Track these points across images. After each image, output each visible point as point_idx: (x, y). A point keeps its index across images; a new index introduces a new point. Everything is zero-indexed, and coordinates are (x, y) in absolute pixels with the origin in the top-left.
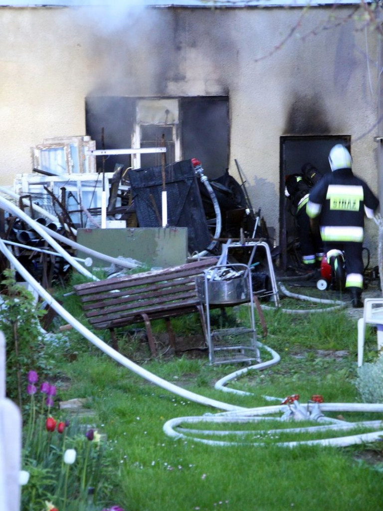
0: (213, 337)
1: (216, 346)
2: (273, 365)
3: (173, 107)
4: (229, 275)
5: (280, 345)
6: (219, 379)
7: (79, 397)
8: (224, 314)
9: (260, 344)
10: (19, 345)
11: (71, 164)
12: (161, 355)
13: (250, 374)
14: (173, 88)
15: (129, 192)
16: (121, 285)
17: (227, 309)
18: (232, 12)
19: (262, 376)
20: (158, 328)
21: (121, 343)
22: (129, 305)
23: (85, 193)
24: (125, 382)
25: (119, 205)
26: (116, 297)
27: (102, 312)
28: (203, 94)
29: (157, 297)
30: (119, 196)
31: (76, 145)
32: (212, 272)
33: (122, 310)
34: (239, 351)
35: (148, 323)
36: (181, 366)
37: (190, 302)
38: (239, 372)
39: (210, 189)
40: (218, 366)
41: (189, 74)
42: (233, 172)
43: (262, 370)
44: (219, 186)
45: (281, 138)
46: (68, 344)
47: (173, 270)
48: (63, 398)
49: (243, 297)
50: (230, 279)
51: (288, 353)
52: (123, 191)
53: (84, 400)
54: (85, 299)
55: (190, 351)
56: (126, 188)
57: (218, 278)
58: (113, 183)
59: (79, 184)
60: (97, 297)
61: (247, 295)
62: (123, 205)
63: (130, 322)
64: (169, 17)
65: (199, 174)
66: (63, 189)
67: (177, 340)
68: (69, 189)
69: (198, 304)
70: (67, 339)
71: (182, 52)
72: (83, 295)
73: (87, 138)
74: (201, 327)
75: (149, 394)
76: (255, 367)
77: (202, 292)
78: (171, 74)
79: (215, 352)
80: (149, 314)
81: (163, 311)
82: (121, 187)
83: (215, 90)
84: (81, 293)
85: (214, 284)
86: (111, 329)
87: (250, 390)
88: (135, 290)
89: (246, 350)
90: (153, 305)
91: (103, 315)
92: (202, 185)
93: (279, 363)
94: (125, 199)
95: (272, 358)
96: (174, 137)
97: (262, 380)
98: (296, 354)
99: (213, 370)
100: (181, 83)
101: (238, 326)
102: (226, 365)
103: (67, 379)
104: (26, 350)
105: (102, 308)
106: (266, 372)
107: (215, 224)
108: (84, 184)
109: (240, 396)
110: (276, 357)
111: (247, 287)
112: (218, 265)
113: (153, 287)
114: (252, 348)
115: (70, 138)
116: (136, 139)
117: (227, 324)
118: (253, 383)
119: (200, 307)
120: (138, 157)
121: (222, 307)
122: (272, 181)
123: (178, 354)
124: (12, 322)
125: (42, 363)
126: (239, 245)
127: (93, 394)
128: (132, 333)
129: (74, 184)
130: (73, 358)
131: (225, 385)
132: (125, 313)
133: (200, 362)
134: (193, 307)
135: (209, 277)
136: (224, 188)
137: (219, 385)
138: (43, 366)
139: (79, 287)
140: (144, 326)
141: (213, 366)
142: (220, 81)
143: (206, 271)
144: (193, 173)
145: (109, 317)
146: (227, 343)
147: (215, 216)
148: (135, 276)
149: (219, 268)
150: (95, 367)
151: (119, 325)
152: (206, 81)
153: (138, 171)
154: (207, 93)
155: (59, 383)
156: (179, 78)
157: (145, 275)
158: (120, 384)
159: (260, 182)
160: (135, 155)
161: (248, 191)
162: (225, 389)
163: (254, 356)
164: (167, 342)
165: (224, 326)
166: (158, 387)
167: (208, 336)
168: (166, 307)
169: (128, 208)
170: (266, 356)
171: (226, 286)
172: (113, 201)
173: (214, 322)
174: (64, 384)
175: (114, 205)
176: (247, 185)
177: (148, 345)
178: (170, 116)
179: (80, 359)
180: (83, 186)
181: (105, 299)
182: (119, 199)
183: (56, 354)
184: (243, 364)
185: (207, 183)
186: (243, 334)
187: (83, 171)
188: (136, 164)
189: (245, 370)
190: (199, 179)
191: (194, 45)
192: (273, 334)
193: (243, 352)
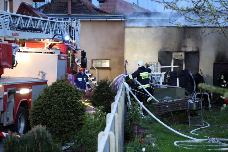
0: (190, 119)
1: (192, 121)
2: (208, 127)
3: (183, 54)
4: (195, 102)
5: (210, 122)
6: (192, 131)
7: (151, 134)
8: (194, 112)
9: (204, 121)
10: (134, 119)
11: (154, 70)
12: (175, 123)
13: (201, 130)
14: (183, 49)
15: (170, 77)
16: (165, 104)
17: (195, 111)
18: (200, 28)
19: (204, 130)
20: (175, 116)
21: (165, 120)
22: (167, 109)
23: (158, 78)
24: (165, 130)
25: (167, 81)
26: (164, 107)
27: (159, 111)
28: (192, 51)
29: (175, 107)
30: (167, 79)
31: (155, 65)
32: (190, 101)
33: (165, 111)
34: (198, 123)
35: (172, 114)
36: (181, 127)
37: (185, 109)
38: (198, 129)
39: (193, 77)
40: (192, 127)
41: (188, 46)
42: (200, 73)
43: (204, 129)
44: (196, 77)
45: (214, 63)
46: (150, 119)
47: (180, 100)
48: (147, 134)
49: (199, 108)
50: (196, 102)
51: (213, 124)
52: (168, 77)
53: (153, 135)
54: (155, 107)
55: (184, 123)
56: (169, 77)
57: (192, 102)
58: (166, 75)
59: (156, 76)
60: (158, 107)
61: (201, 107)
62: (168, 81)
63: (167, 114)
64: (183, 29)
65: (190, 73)
66: (152, 77)
67: (181, 119)
68: (153, 77)
69: (187, 109)
70: (150, 118)
71: (186, 40)
72: (154, 106)
73: (158, 63)
74: (187, 116)
75: (171, 134)
76: (202, 128)
77: (187, 106)
78: (183, 45)
79: (191, 123)
80: (172, 112)
81: (177, 111)
82: (168, 76)
83: (195, 50)
84: (154, 105)
85: (191, 104)
86: (162, 116)
87: (200, 134)
88: (169, 105)
89: (200, 123)
90: (174, 109)
91: (160, 112)
92: (190, 76)
93: (209, 127)
94: (169, 80)
95: (208, 125)
96: (183, 63)
97: (204, 131)
98: (215, 124)
99: (190, 128)
100: (185, 48)
101: (198, 116)
102: (194, 127)
103: (149, 129)
104: (136, 120)
105: (159, 110)
106: (205, 129)
107: (194, 87)
108: (157, 75)
109: (197, 135)
110: (209, 125)
111: (200, 105)
112: (192, 99)
113: (174, 104)
114: (202, 122)
115: (154, 63)
116: (172, 63)
117: (195, 115)
118: (201, 132)
119: (187, 110)
120: (173, 68)
121: (194, 110)
122: (211, 76)
123: (180, 123)
124: (133, 113)
125: (141, 124)
126: (200, 93)
127: (155, 133)
128: (168, 117)
129: (154, 75)
130: (151, 123)
131: (193, 132)
132: (166, 111)
133: (187, 126)
134: (185, 110)
135: (190, 102)
136: (197, 77)
137: (191, 132)
138: (141, 125)
139: (153, 104)
140: (171, 115)
141: (191, 127)
142: (196, 48)
143: (189, 100)
144: (188, 73)
145: (161, 112)
146: (195, 121)
147: (194, 85)
148: (169, 101)
149: (193, 100)
150: (157, 126)
151: (164, 115)
152: (193, 47)
153: (173, 72)
154: (193, 51)
155: (146, 130)
156: (185, 46)
157: (172, 101)
158: (163, 131)
159: (208, 76)
160: (172, 68)
161: (204, 78)
162: (193, 133)
163: (202, 125)
164: (178, 120)
165: (194, 116)
166: (174, 132)
167: (189, 118)
168: (177, 110)
169: (169, 82)
170: (206, 125)
171: (194, 105)
172: (165, 80)
173: (191, 115)
174: (148, 130)
175: (166, 81)
176: (203, 77)
177: (172, 120)
178: (182, 57)
179: (153, 124)
180: (157, 76)
181: (161, 107)
182: (167, 80)
183: (146, 122)
184: (199, 127)
185: (192, 76)
186: (199, 118)
187: (157, 72)
188: (172, 70)
189: (199, 128)
190: (190, 75)
191: (189, 37)
192: (209, 119)
193: (199, 123)
